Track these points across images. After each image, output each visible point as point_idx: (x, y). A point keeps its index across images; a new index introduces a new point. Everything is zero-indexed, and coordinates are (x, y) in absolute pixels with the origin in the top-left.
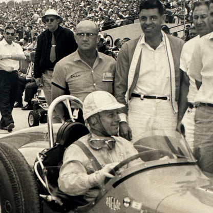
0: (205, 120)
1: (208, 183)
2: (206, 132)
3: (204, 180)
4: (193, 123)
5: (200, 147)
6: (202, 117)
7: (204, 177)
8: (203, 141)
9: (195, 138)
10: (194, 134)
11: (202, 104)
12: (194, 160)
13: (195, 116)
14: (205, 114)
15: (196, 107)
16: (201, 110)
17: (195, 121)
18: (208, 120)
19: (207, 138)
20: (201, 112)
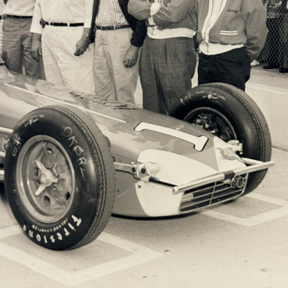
0: (11, 29)
1: (14, 80)
2: (12, 38)
3: (10, 78)
4: (2, 31)
5: (7, 50)
6: (8, 26)
7: (10, 75)
8: (10, 46)
9: (3, 44)
10: (3, 40)
11: (9, 16)
12: (2, 62)
13: (4, 25)
14: (12, 24)
15: (4, 18)
16: (8, 21)
17: (3, 30)
18: (14, 29)
19: (12, 43)
20: (8, 22)
